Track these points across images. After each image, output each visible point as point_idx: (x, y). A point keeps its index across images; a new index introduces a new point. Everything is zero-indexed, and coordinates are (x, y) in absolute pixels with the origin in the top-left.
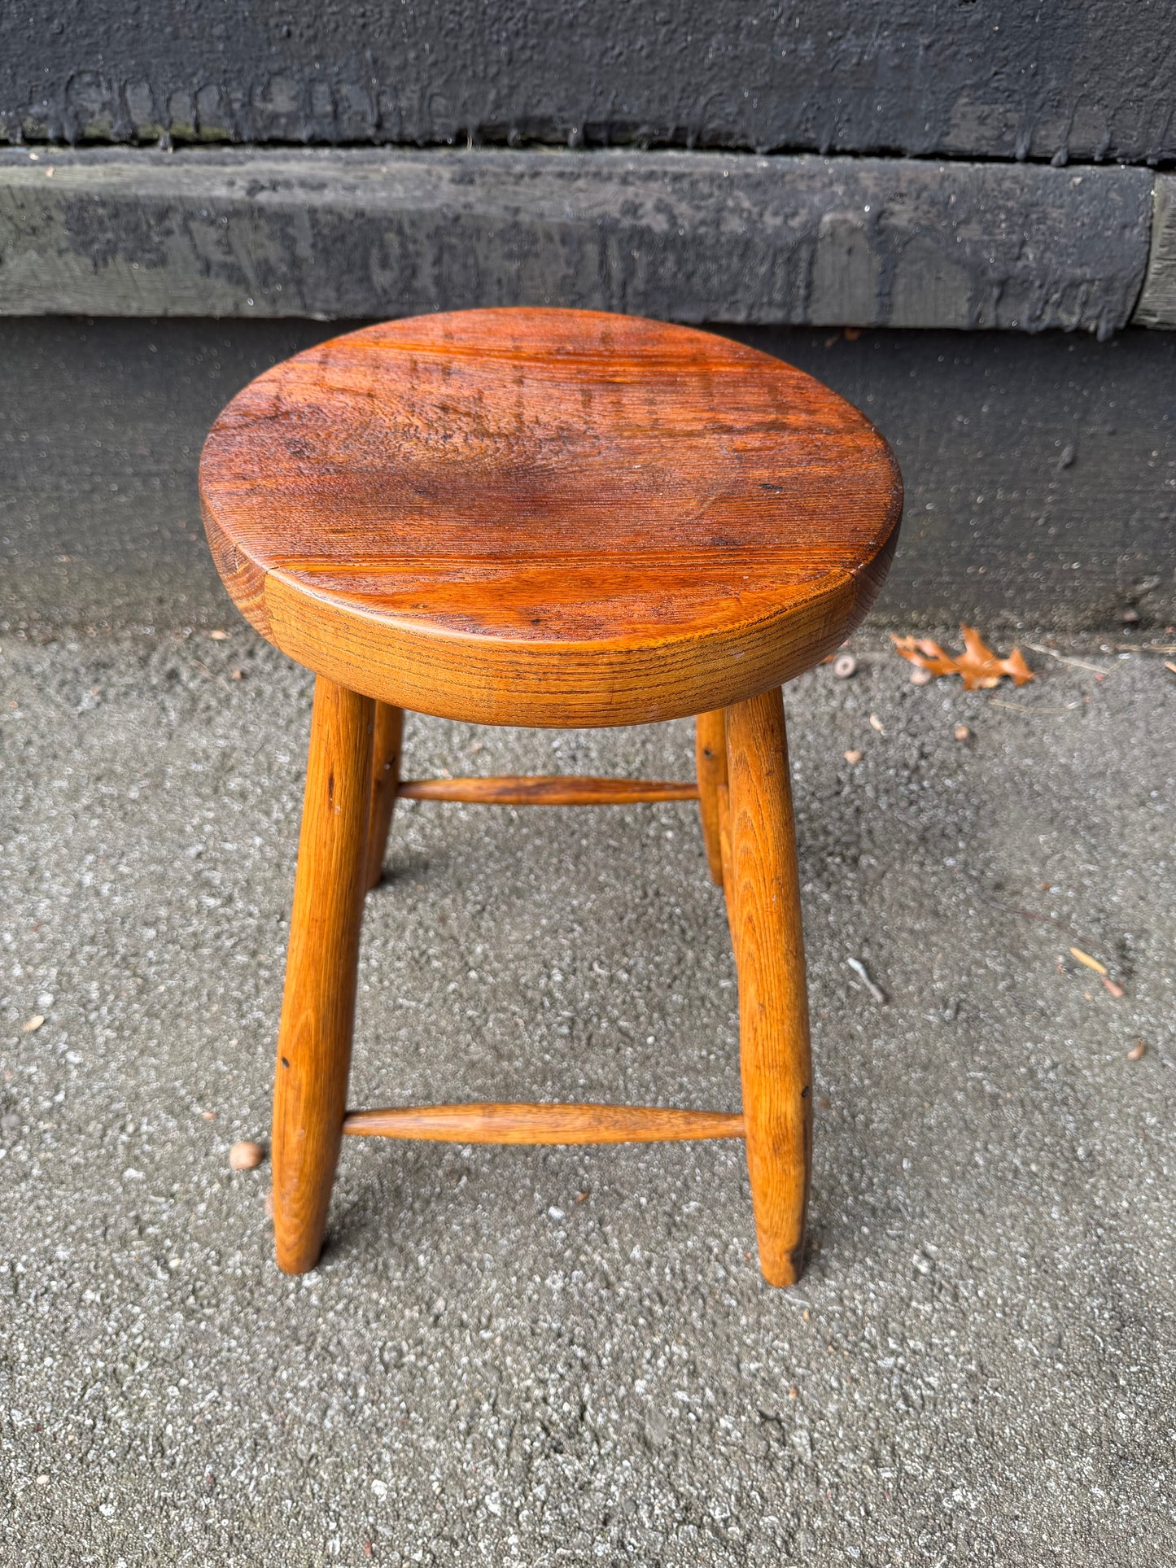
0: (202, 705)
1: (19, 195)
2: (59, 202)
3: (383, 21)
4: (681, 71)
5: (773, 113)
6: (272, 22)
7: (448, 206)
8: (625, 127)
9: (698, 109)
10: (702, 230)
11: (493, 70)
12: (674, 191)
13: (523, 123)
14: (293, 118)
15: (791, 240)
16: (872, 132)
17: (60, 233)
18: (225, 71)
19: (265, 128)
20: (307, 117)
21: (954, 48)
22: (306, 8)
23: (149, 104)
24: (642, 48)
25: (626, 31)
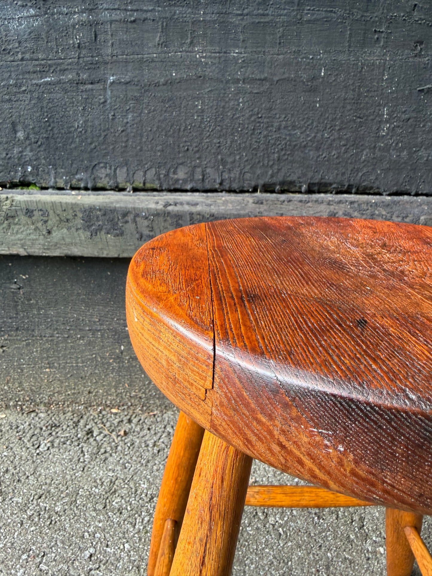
0: (102, 450)
1: (64, 206)
2: (81, 209)
3: (227, 145)
4: (351, 163)
5: (390, 179)
6: (181, 145)
7: (251, 212)
8: (326, 185)
9: (358, 178)
11: (271, 163)
12: (351, 208)
13: (282, 183)
14: (185, 181)
17: (79, 222)
18: (159, 163)
19: (173, 184)
20: (191, 180)
22: (196, 140)
23: (125, 175)
24: (334, 155)
25: (328, 148)
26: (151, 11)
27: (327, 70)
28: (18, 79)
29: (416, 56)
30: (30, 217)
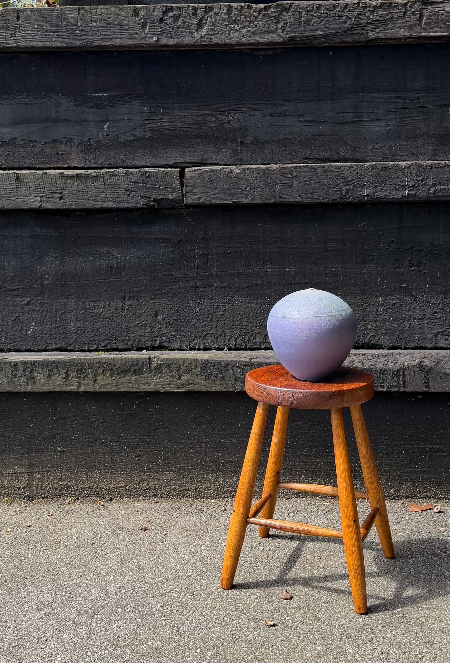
0: (214, 516)
1: (190, 361)
2: (200, 362)
4: (362, 330)
5: (388, 339)
6: (258, 322)
9: (368, 339)
10: (372, 367)
12: (363, 358)
14: (260, 343)
15: (397, 369)
16: (416, 343)
17: (198, 370)
18: (244, 333)
19: (253, 345)
21: (435, 323)
23: (224, 341)
26: (240, 247)
27: (344, 277)
28: (160, 286)
29: (396, 268)
30: (169, 368)
